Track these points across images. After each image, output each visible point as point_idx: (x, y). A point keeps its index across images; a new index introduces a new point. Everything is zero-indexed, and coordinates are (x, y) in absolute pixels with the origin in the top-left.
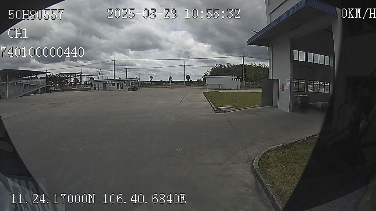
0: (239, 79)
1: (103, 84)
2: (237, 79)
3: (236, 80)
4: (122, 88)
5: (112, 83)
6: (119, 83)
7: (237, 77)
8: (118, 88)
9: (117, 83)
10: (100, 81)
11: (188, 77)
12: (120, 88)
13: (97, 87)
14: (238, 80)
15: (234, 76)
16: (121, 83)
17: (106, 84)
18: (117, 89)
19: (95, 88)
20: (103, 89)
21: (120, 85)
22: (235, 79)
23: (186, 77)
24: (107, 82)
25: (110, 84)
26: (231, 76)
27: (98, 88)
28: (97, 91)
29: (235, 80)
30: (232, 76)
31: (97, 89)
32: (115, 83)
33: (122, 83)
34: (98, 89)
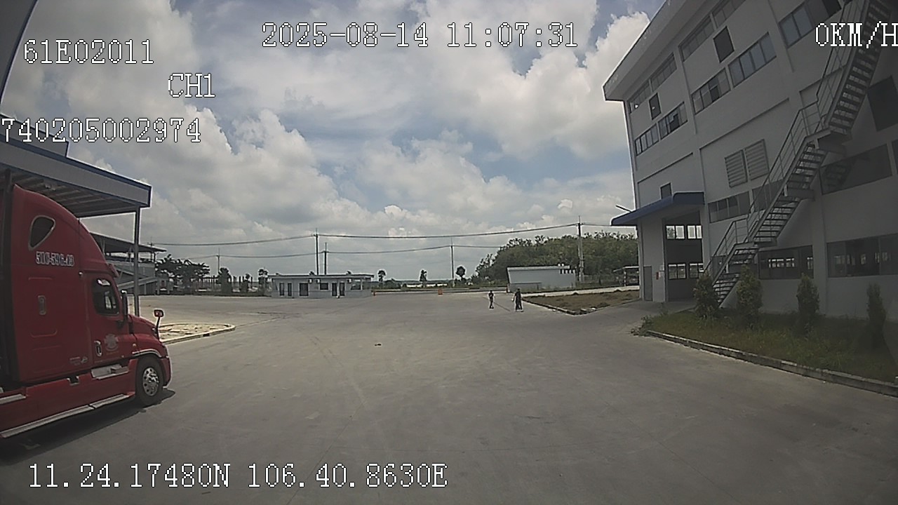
0: (574, 271)
1: (300, 284)
2: (570, 271)
3: (568, 272)
4: (342, 294)
5: (320, 283)
6: (336, 284)
7: (569, 267)
8: (335, 294)
9: (333, 284)
10: (294, 278)
11: (461, 271)
12: (338, 295)
13: (286, 289)
14: (572, 272)
15: (563, 265)
16: (340, 283)
17: (307, 284)
18: (333, 295)
19: (282, 293)
20: (300, 295)
21: (338, 288)
22: (565, 270)
23: (455, 271)
24: (311, 281)
25: (316, 285)
26: (557, 265)
27: (290, 292)
28: (286, 298)
29: (565, 273)
30: (559, 265)
31: (286, 293)
32: (327, 284)
33: (344, 283)
34: (289, 295)
